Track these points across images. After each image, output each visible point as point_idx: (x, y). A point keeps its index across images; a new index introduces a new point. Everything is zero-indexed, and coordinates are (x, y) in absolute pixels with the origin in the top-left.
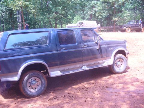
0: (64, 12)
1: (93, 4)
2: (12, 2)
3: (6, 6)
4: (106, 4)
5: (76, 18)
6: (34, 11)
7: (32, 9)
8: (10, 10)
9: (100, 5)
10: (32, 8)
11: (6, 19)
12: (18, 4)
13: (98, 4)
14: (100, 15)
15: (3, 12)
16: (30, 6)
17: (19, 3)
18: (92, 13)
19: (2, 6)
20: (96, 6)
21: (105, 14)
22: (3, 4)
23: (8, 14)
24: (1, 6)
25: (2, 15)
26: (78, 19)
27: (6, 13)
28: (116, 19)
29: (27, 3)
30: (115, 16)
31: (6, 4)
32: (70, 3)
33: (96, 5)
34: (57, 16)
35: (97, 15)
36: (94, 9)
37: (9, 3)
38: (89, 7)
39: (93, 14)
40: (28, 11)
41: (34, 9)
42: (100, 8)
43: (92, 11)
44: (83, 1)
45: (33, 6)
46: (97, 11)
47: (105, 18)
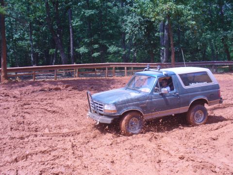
2: (151, 5)
3: (141, 14)
6: (194, 23)
7: (189, 20)
8: (147, 21)
10: (189, 17)
11: (139, 40)
12: (162, 10)
15: (135, 27)
16: (185, 12)
17: (165, 7)
19: (134, 14)
22: (135, 11)
23: (144, 30)
24: (132, 16)
25: (132, 31)
27: (140, 28)
29: (179, 6)
31: (139, 10)
37: (146, 8)
40: (182, 23)
41: (194, 19)
45: (192, 13)
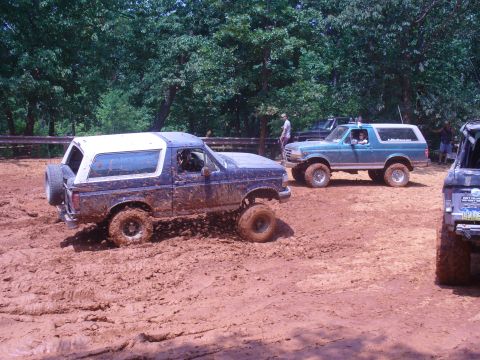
0: (69, 71)
1: (186, 48)
4: (234, 52)
5: (108, 98)
9: (213, 54)
13: (204, 50)
18: (179, 80)
20: (194, 55)
21: (228, 87)
26: (118, 105)
28: (269, 108)
30: (268, 96)
32: (95, 36)
33: (194, 49)
34: (37, 88)
35: (197, 90)
36: (188, 67)
39: (183, 84)
42: (209, 66)
43: (178, 75)
44: (144, 34)
46: (199, 74)
47: (220, 104)
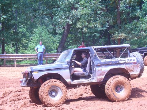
0: (5, 17)
14: (86, 27)
18: (67, 20)
26: (42, 34)
28: (120, 34)
30: (121, 28)
35: (78, 26)
36: (74, 12)
38: (63, 6)
39: (71, 23)
42: (85, 11)
47: (100, 32)
